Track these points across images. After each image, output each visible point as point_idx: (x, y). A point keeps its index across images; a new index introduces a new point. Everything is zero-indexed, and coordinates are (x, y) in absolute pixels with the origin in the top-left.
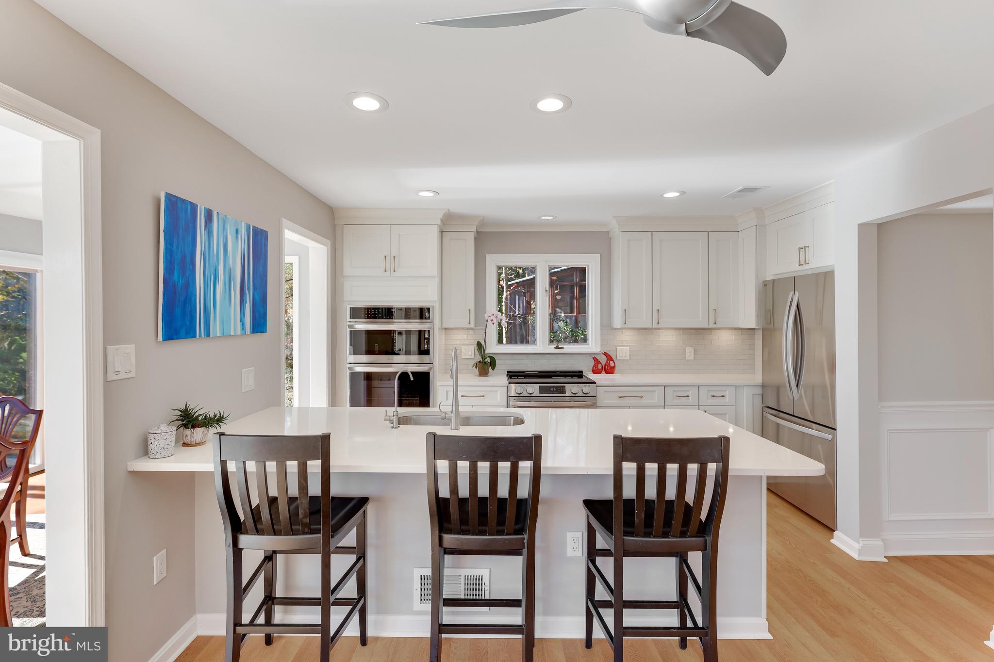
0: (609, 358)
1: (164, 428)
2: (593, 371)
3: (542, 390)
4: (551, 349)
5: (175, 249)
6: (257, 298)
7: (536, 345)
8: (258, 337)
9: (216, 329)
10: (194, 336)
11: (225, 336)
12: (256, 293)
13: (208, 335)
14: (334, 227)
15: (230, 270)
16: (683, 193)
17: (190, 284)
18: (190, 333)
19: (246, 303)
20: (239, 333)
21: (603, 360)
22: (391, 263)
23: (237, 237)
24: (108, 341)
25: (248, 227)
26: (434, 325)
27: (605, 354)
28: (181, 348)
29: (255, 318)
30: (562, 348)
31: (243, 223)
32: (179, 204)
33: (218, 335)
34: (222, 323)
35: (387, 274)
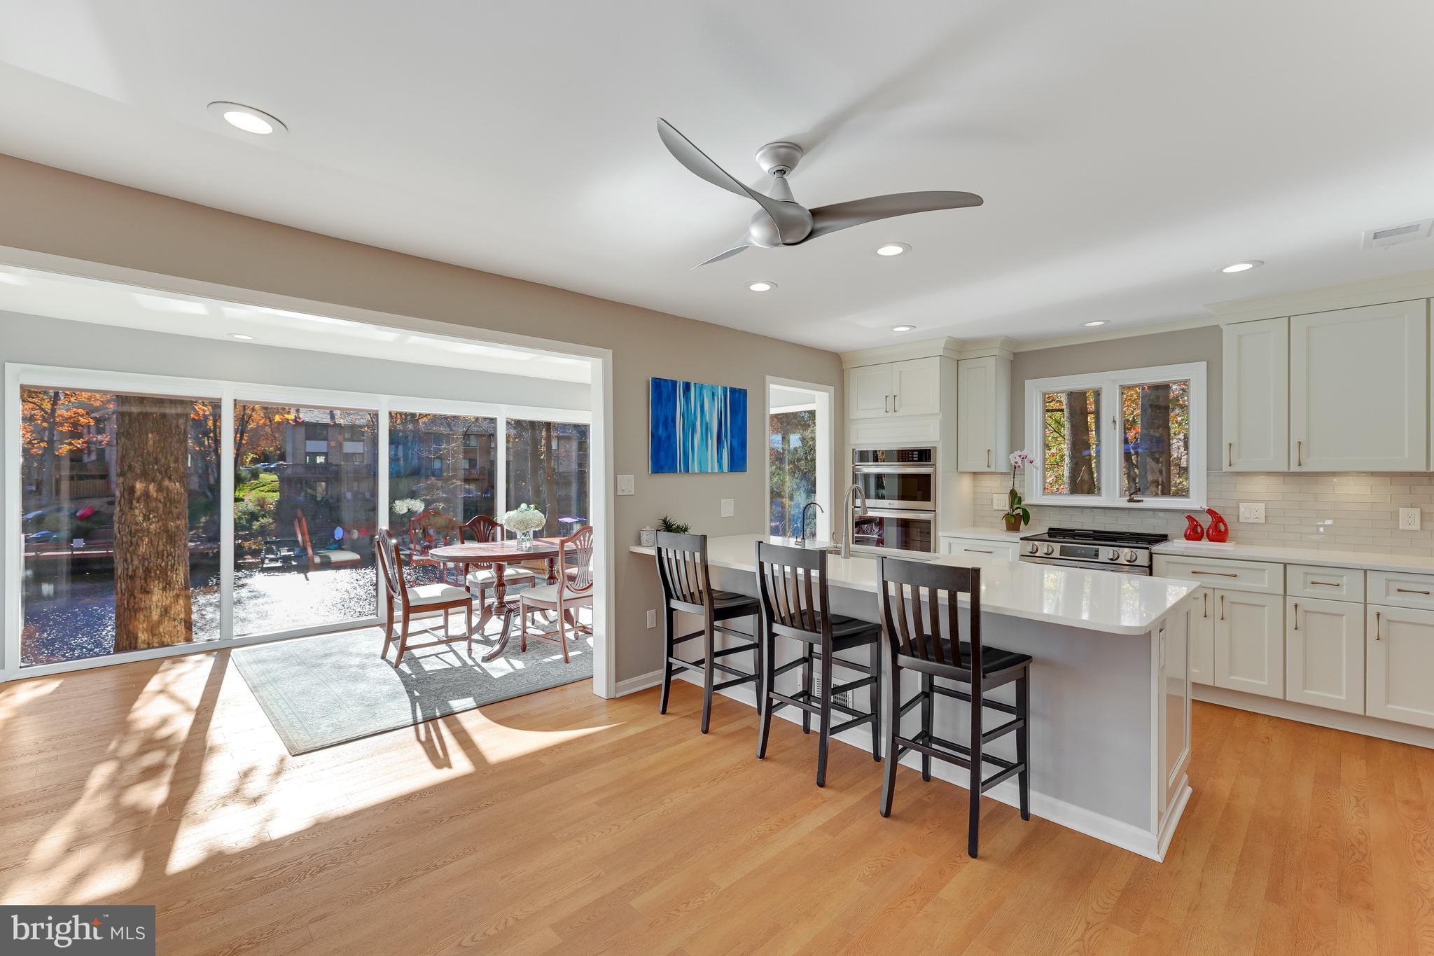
0: (1217, 519)
1: (648, 528)
2: (1185, 536)
3: (1063, 551)
4: (1123, 502)
5: (659, 413)
6: (735, 444)
7: (1101, 496)
8: (737, 477)
9: (694, 466)
10: (676, 471)
11: (702, 472)
12: (733, 440)
13: (687, 470)
14: (842, 372)
15: (707, 424)
16: (1258, 263)
17: (671, 436)
18: (672, 469)
19: (724, 448)
20: (716, 471)
21: (1206, 521)
22: (892, 402)
23: (713, 399)
24: (617, 471)
25: (725, 389)
26: (941, 470)
27: (1210, 512)
28: (666, 480)
29: (734, 460)
30: (1142, 501)
31: (720, 387)
32: (662, 383)
33: (696, 471)
34: (700, 463)
35: (889, 414)
